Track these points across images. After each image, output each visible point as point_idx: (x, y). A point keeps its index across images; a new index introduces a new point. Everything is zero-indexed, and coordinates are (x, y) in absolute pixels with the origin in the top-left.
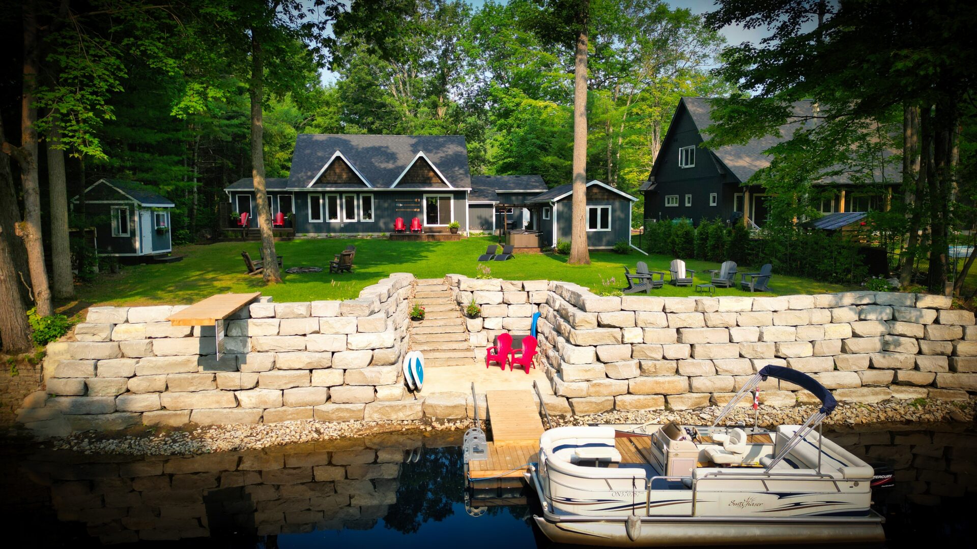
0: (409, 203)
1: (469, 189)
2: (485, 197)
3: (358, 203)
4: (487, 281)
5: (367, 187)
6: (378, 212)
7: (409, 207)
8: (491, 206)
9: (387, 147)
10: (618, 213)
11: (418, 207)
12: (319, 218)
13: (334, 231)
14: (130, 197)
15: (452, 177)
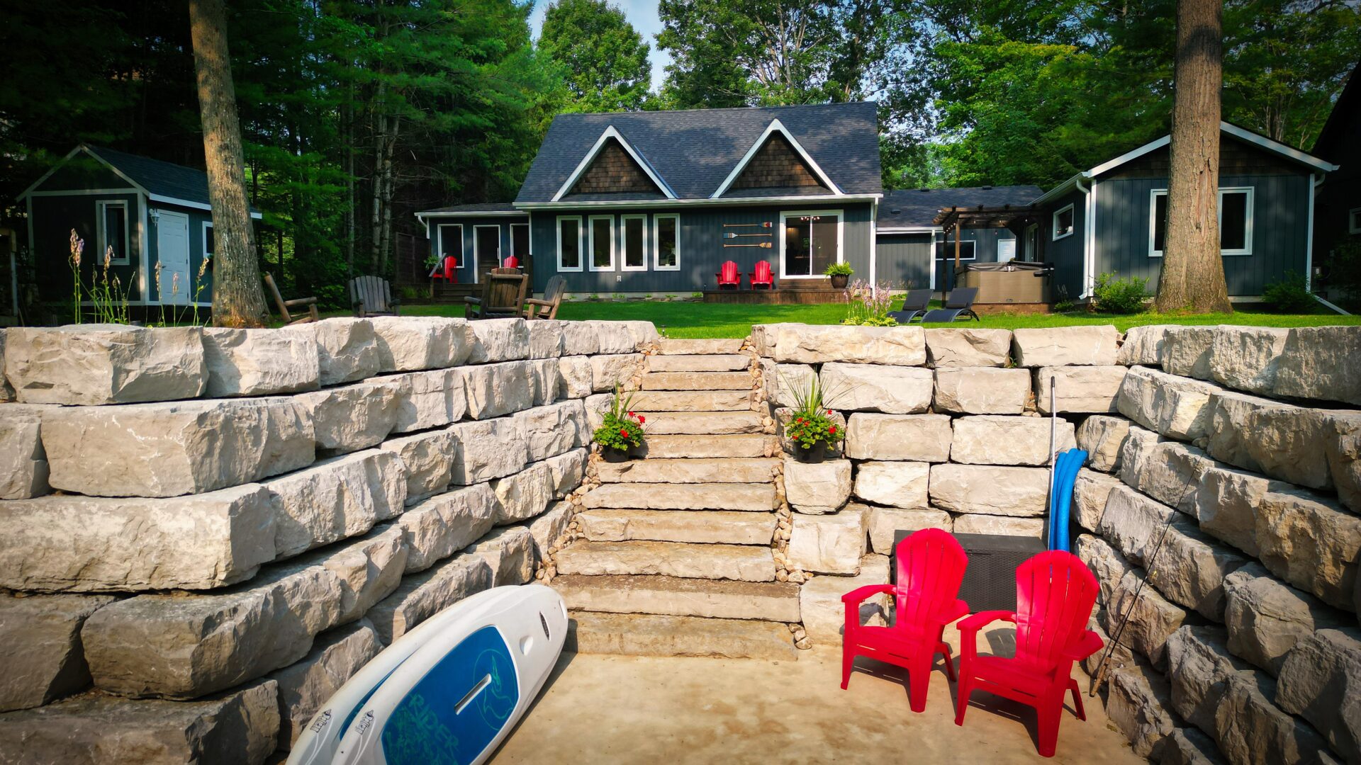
0: (752, 230)
1: (877, 197)
2: (915, 221)
3: (650, 234)
4: (875, 331)
5: (665, 197)
6: (691, 253)
7: (752, 240)
8: (925, 238)
9: (718, 129)
10: (1277, 210)
11: (767, 240)
12: (576, 265)
13: (605, 290)
14: (131, 181)
15: (842, 175)
